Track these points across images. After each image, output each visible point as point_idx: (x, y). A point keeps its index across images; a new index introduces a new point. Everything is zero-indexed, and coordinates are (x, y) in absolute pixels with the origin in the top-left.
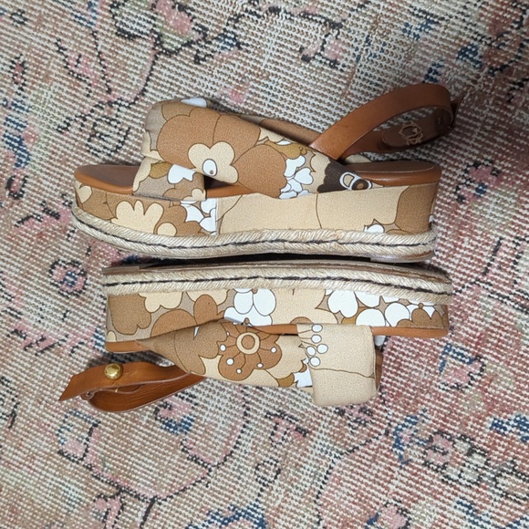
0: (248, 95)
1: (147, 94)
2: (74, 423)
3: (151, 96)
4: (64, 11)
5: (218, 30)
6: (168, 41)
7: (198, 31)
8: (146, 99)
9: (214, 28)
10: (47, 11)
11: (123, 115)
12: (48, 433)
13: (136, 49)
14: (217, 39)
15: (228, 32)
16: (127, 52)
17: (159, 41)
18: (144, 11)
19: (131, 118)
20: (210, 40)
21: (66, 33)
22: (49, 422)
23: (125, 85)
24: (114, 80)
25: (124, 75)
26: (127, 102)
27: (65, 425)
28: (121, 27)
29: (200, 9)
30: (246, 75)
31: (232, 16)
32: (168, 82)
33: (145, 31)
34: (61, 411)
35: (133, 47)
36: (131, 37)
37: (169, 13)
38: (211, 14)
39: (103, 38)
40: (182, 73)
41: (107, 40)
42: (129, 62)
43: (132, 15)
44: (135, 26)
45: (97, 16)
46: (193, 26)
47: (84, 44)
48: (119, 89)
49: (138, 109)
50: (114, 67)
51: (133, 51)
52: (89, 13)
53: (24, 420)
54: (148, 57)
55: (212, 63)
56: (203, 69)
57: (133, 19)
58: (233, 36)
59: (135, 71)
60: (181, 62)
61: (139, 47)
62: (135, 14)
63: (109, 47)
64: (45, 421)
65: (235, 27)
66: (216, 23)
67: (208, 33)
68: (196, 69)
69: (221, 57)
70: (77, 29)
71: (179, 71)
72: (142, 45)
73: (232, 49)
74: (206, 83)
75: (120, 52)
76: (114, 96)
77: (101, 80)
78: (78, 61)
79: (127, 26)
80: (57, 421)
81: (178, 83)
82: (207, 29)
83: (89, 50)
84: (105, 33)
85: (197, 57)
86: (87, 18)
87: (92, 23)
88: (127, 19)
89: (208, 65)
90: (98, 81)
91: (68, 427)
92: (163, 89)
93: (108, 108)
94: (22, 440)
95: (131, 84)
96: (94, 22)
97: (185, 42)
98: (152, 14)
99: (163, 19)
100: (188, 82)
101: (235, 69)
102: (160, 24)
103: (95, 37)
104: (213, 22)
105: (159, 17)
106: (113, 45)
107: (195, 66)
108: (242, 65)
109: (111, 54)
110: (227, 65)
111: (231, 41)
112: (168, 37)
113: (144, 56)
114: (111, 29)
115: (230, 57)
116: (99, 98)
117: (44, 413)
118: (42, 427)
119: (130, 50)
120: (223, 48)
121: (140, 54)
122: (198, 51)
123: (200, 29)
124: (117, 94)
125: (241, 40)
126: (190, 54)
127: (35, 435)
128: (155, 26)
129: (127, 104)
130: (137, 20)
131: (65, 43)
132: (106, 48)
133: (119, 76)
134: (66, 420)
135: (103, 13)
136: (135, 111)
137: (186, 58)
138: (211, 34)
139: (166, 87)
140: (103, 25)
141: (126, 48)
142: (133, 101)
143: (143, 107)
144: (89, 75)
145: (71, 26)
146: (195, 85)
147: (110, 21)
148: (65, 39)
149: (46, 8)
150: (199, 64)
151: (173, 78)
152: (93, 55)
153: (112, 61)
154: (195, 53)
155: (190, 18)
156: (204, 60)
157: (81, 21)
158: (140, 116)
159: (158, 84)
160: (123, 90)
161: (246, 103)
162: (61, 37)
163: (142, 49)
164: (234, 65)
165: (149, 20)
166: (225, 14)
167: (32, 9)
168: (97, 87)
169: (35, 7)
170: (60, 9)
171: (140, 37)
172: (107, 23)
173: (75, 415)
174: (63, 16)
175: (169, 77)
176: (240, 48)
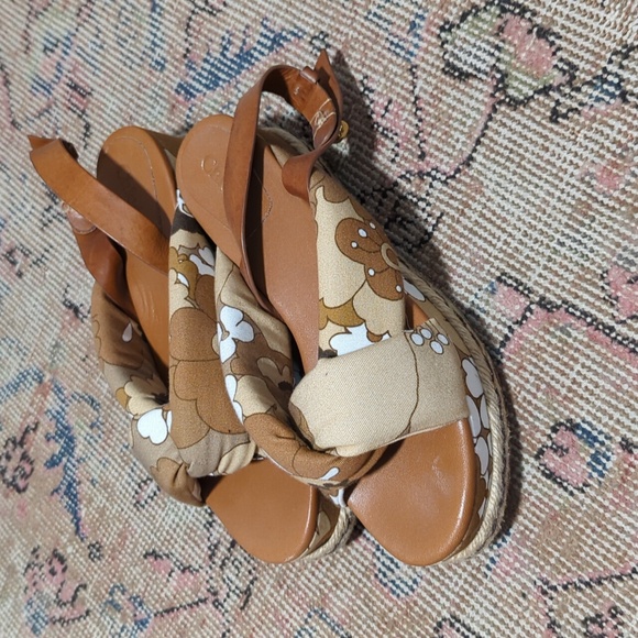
0: (628, 177)
1: (474, 165)
2: (318, 628)
3: (480, 168)
4: (377, 35)
5: (593, 70)
6: (516, 84)
7: (561, 70)
8: (471, 173)
9: (588, 67)
10: (356, 35)
11: (436, 193)
12: (285, 632)
13: (467, 94)
14: (590, 83)
15: (609, 73)
16: (455, 98)
17: (502, 83)
18: (486, 37)
19: (446, 199)
20: (579, 85)
21: (377, 67)
22: (287, 617)
23: (445, 148)
24: (430, 140)
25: (446, 133)
26: (445, 174)
27: (307, 627)
28: (451, 60)
29: (569, 36)
30: (630, 145)
31: (619, 48)
32: (506, 148)
33: (483, 67)
34: (305, 606)
35: (463, 92)
36: (463, 76)
37: (523, 41)
38: (587, 44)
39: (424, 76)
40: (530, 135)
41: (430, 79)
42: (455, 114)
43: (469, 43)
44: (471, 60)
45: (421, 44)
46: (555, 62)
47: (397, 84)
48: (436, 153)
49: (459, 186)
50: (433, 121)
51: (463, 98)
52: (410, 38)
53: (260, 605)
54: (483, 108)
55: (577, 123)
56: (562, 131)
57: (469, 48)
58: (616, 81)
59: (461, 128)
60: (529, 118)
61: (472, 92)
62: (473, 41)
63: (430, 89)
64: (284, 613)
65: (621, 67)
66: (592, 59)
67: (577, 73)
68: (551, 130)
69: (592, 113)
70: (391, 61)
71: (525, 132)
72: (477, 89)
73: (612, 101)
74: (564, 154)
75: (444, 98)
76: (428, 164)
77: (413, 139)
78: (386, 109)
79: (460, 60)
80: (298, 618)
81: (521, 151)
82: (575, 68)
83: (403, 92)
84: (428, 68)
85: (555, 112)
86: (406, 45)
87: (412, 54)
88: (461, 49)
89: (571, 125)
90: (409, 141)
91: (311, 631)
92: (498, 158)
93: (418, 181)
94: (254, 630)
95: (454, 147)
96: (416, 51)
97: (541, 87)
98: (497, 42)
99: (512, 50)
100: (537, 150)
101: (613, 134)
102: (507, 58)
103: (413, 74)
104: (587, 56)
105: (507, 47)
106: (436, 88)
107: (550, 125)
108: (625, 128)
109: (431, 101)
110: (601, 128)
111: (612, 89)
112: (516, 79)
113: (477, 105)
114: (437, 63)
115: (607, 115)
116: (407, 165)
117: (283, 602)
118: (279, 621)
119: (459, 95)
120: (598, 99)
121: (473, 103)
122: (558, 103)
123: (566, 68)
124: (432, 161)
125: (629, 87)
126: (545, 106)
127: (269, 629)
128: (498, 60)
129: (444, 178)
130: (474, 51)
131: (373, 81)
132: (425, 92)
133: (439, 134)
134: (309, 620)
135: (429, 38)
136: (454, 189)
137: (539, 113)
138: (583, 76)
139: (502, 156)
140: (427, 57)
141: (454, 93)
142: (452, 173)
143: (465, 184)
144: (398, 131)
145: (384, 57)
146: (547, 156)
147: (436, 51)
148: (374, 76)
149: (355, 29)
150: (557, 122)
151: (515, 142)
152: (407, 100)
153: (432, 111)
154: (553, 104)
155: (553, 49)
156: (565, 116)
157: (398, 50)
158: (460, 196)
159: (492, 151)
160: (442, 156)
161: (624, 191)
162: (369, 73)
163: (477, 94)
164: (612, 127)
165: (492, 50)
166: (608, 43)
167: (338, 30)
168: (407, 149)
169: (342, 28)
170: (372, 31)
171: (475, 76)
172: (432, 54)
173: (321, 616)
174: (375, 42)
175: (510, 140)
176: (625, 101)
